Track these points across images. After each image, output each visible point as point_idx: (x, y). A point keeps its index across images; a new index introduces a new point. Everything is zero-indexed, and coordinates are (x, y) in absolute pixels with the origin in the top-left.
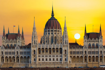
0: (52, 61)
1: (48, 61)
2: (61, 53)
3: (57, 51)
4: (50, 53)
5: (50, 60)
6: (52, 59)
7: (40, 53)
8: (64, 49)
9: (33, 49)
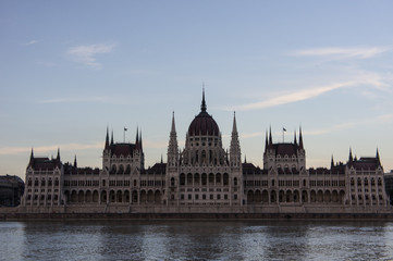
0: (208, 201)
1: (201, 201)
2: (226, 183)
3: (218, 181)
4: (204, 184)
5: (204, 197)
6: (208, 197)
7: (182, 183)
8: (232, 176)
9: (169, 175)
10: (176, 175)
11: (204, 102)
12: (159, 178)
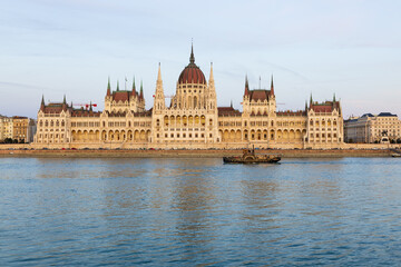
0: (187, 139)
1: (181, 139)
3: (197, 122)
6: (187, 135)
8: (208, 117)
9: (155, 117)
10: (161, 117)
11: (192, 55)
12: (148, 120)
